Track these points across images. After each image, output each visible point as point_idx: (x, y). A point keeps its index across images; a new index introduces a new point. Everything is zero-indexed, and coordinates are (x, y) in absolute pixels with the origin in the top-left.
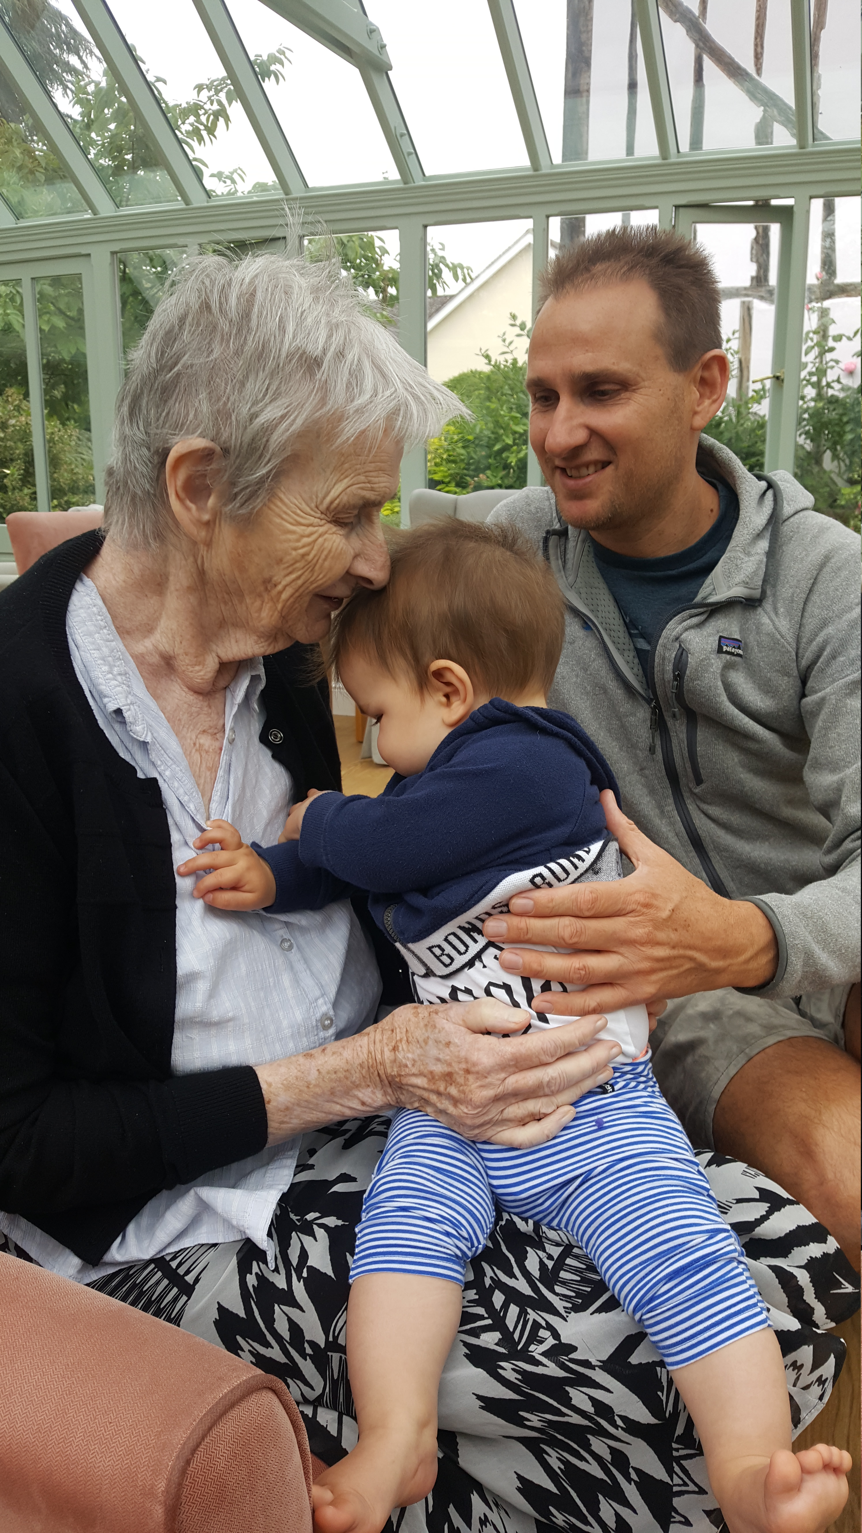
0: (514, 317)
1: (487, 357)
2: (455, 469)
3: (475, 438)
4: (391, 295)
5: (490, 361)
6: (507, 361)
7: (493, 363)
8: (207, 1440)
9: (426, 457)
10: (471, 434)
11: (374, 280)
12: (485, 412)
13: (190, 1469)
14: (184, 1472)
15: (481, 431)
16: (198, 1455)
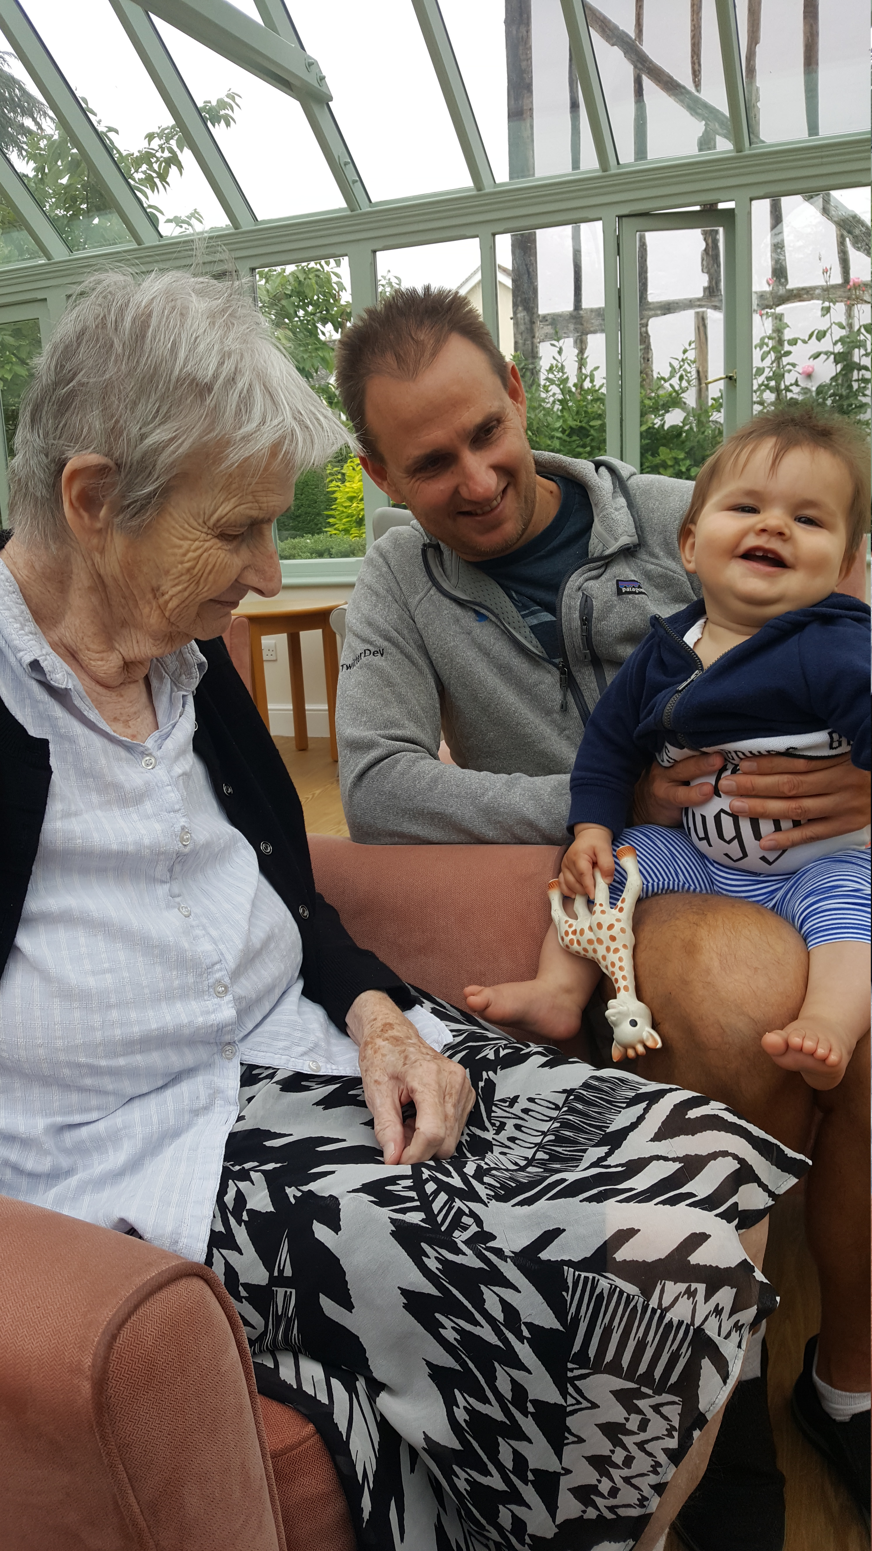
8: (134, 1318)
13: (117, 1344)
14: (110, 1346)
16: (125, 1332)
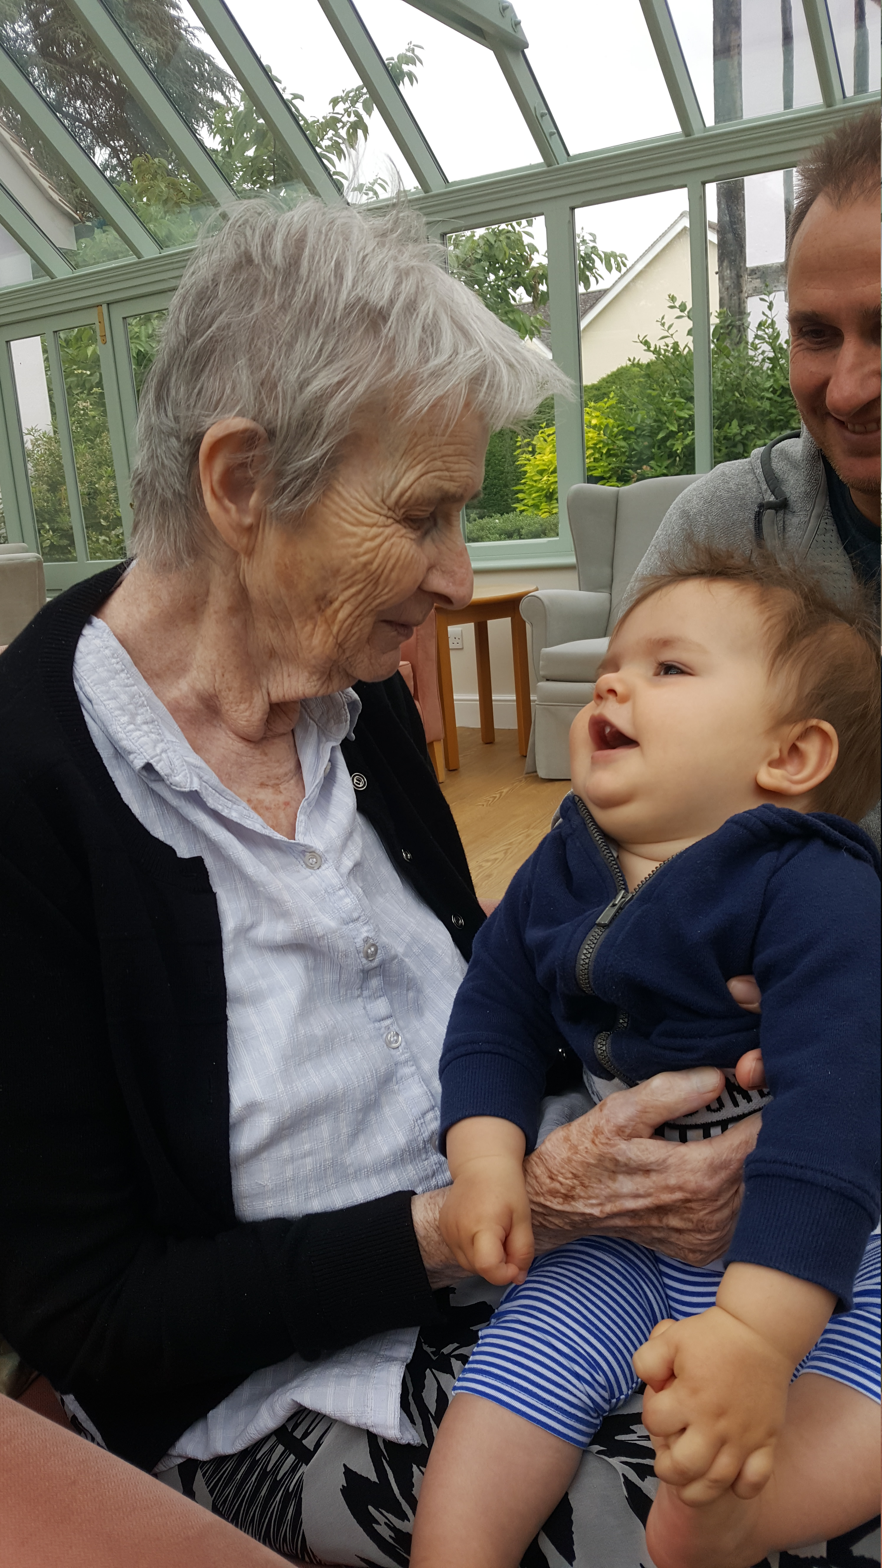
0: (673, 299)
1: (646, 343)
2: (615, 463)
3: (636, 429)
4: (542, 292)
5: (649, 347)
6: (667, 346)
7: (652, 349)
9: (584, 453)
10: (631, 425)
11: (524, 278)
12: (645, 400)
15: (642, 421)
